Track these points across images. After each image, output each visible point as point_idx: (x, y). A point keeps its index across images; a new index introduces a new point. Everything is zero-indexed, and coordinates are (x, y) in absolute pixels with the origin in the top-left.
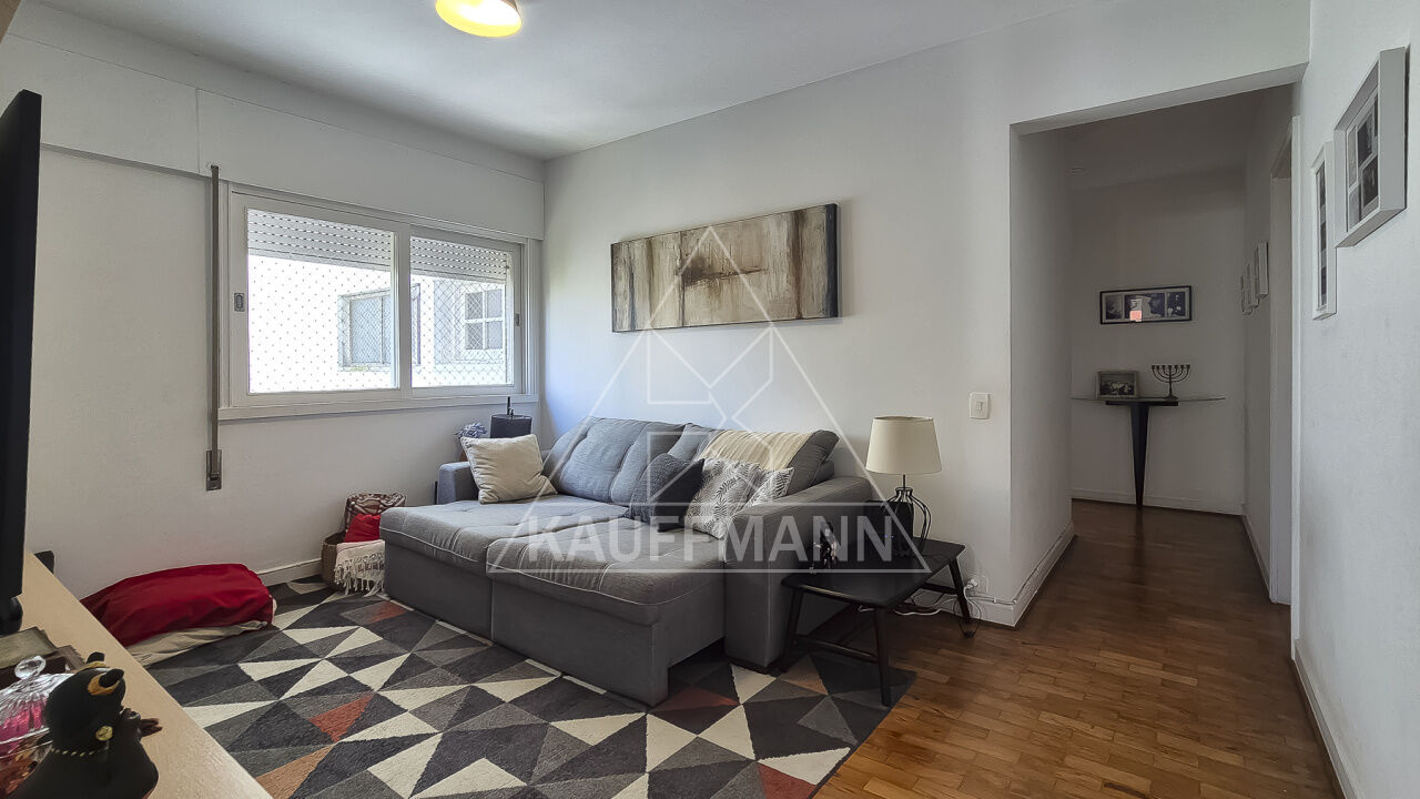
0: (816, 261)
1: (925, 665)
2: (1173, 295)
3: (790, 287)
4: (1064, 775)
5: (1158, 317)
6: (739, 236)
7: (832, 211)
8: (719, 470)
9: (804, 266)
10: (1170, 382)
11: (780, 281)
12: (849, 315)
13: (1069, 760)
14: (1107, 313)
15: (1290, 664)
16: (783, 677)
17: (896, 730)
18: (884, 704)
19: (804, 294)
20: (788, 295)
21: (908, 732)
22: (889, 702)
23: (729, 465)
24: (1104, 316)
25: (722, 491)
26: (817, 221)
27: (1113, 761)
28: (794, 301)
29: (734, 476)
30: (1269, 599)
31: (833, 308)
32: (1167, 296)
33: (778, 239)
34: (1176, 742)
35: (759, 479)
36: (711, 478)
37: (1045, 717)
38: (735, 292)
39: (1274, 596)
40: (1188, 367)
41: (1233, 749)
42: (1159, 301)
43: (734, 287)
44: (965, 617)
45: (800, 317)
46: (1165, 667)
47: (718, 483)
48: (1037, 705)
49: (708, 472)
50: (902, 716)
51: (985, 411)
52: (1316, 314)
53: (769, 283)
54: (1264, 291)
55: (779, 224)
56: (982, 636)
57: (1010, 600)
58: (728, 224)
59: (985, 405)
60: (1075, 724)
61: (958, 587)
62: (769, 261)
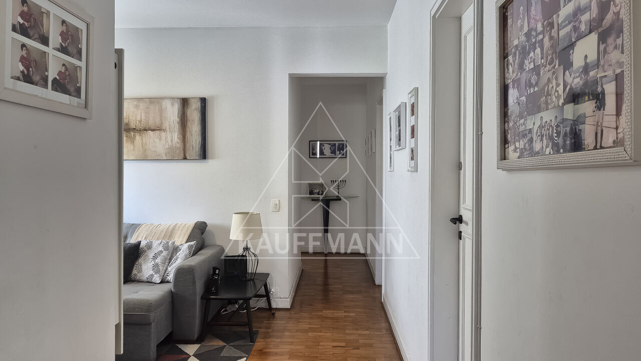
0: (194, 128)
1: (260, 328)
2: (339, 145)
3: (179, 141)
4: (320, 348)
5: (333, 155)
6: (147, 108)
7: (203, 101)
8: (149, 246)
9: (188, 130)
10: (338, 189)
11: (174, 137)
12: (212, 158)
13: (321, 344)
14: (312, 152)
15: (382, 303)
16: (203, 344)
17: (260, 349)
18: (251, 342)
19: (188, 145)
20: (178, 145)
21: (264, 349)
22: (253, 340)
23: (155, 244)
24: (311, 154)
25: (155, 257)
26: (195, 106)
27: (334, 341)
28: (182, 149)
29: (161, 248)
30: (375, 284)
31: (204, 155)
32: (337, 145)
33: (172, 113)
34: (351, 332)
35: (176, 249)
36: (145, 251)
37: (310, 334)
38: (144, 141)
39: (377, 283)
40: (345, 181)
41: (367, 330)
42: (334, 147)
43: (144, 138)
44: (270, 308)
45: (185, 158)
46: (345, 312)
47: (151, 254)
48: (306, 331)
49: (142, 248)
50: (259, 344)
51: (278, 208)
52: (389, 170)
53: (166, 137)
54: (374, 151)
55: (173, 105)
56: (277, 314)
57: (287, 297)
58: (140, 99)
59: (278, 206)
60: (320, 334)
61: (267, 295)
62: (166, 125)
